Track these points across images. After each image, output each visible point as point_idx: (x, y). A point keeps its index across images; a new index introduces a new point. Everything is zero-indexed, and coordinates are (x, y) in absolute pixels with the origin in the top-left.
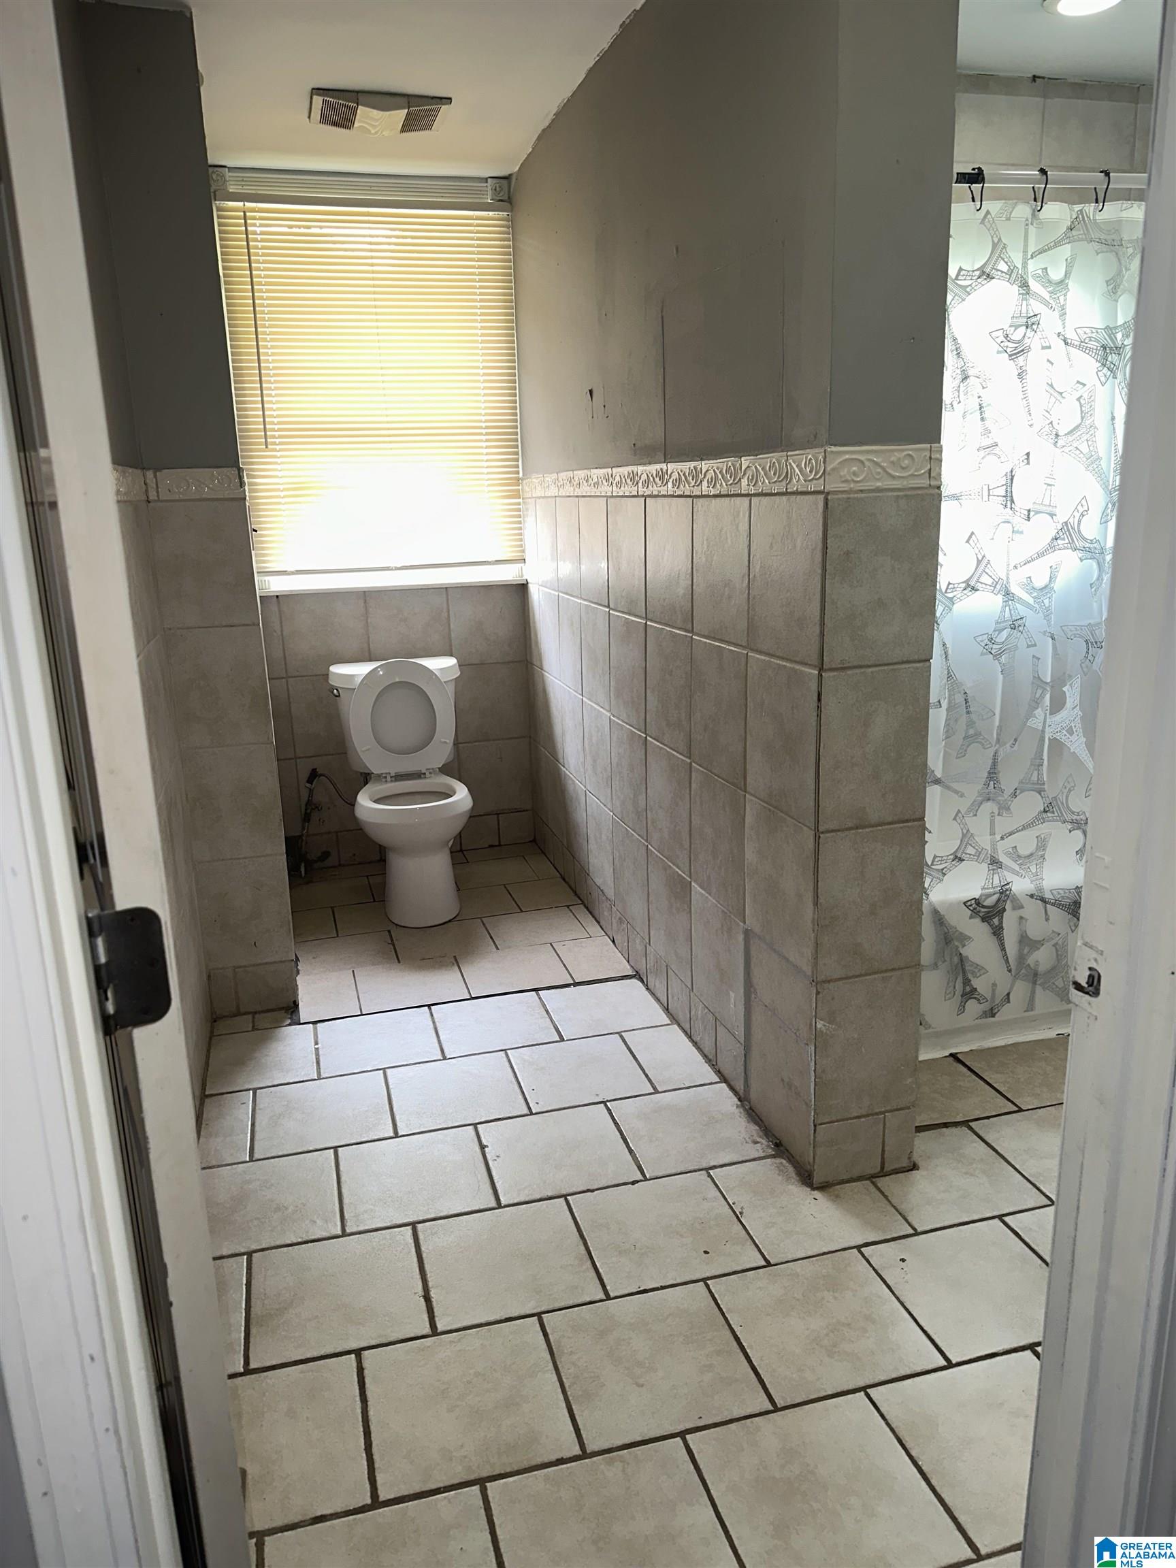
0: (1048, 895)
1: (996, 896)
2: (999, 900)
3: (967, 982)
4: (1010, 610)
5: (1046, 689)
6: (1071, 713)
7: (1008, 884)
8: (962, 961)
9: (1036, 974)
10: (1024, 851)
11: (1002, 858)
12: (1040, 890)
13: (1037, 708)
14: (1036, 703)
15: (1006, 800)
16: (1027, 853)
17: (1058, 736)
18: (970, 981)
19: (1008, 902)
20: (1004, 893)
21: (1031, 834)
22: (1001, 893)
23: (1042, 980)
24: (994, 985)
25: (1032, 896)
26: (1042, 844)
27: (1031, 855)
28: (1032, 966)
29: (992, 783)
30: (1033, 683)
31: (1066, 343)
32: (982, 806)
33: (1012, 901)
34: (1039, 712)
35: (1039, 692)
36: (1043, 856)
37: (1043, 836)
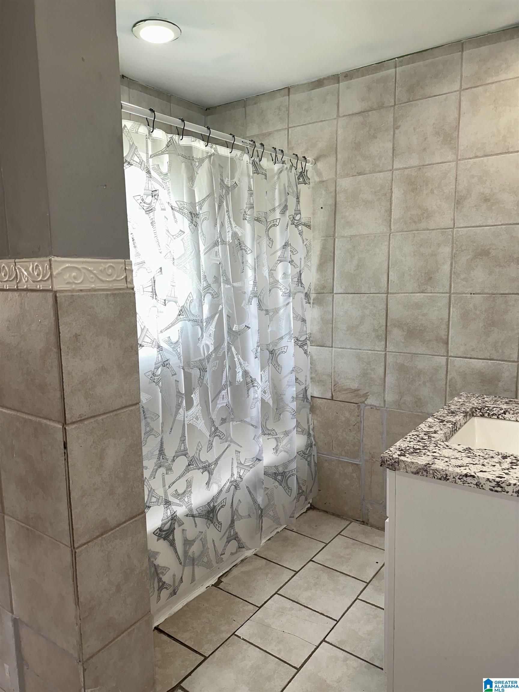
0: (195, 512)
1: (170, 522)
2: (171, 523)
3: (160, 580)
4: (161, 356)
5: (183, 397)
6: (196, 409)
7: (175, 512)
8: (156, 569)
9: (193, 560)
10: (180, 491)
11: (171, 499)
12: (191, 510)
13: (180, 409)
14: (179, 406)
15: (169, 464)
16: (183, 491)
17: (191, 422)
18: (161, 578)
19: (176, 523)
20: (174, 518)
21: (183, 480)
22: (172, 520)
23: (197, 562)
24: (174, 575)
25: (187, 516)
26: (189, 484)
27: (185, 492)
28: (191, 556)
29: (161, 456)
30: (177, 395)
31: (172, 209)
32: (158, 471)
33: (178, 522)
34: (181, 411)
35: (180, 400)
36: (190, 491)
37: (189, 479)
